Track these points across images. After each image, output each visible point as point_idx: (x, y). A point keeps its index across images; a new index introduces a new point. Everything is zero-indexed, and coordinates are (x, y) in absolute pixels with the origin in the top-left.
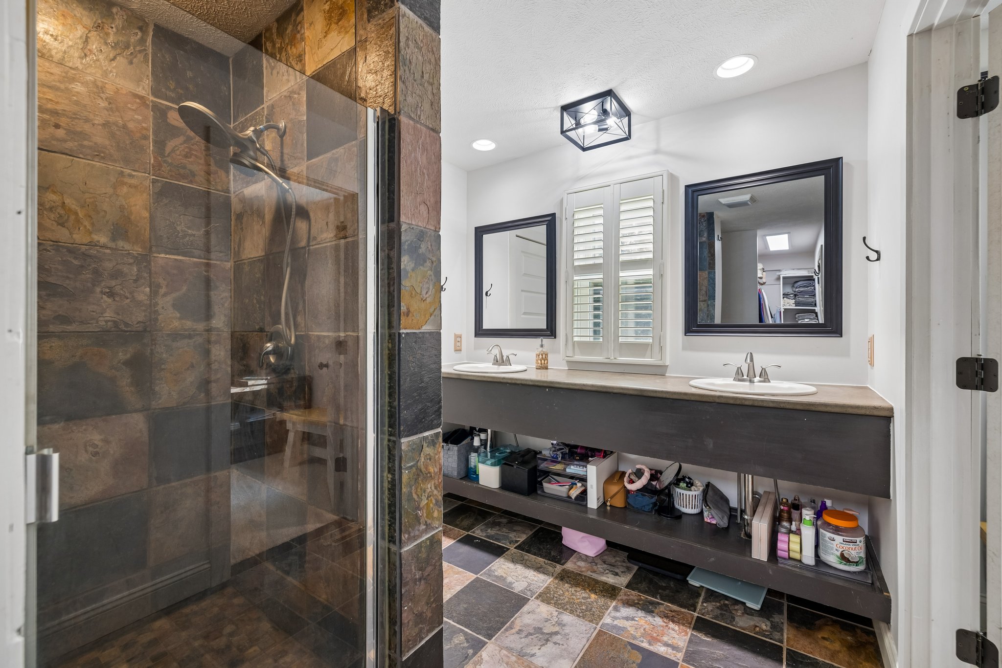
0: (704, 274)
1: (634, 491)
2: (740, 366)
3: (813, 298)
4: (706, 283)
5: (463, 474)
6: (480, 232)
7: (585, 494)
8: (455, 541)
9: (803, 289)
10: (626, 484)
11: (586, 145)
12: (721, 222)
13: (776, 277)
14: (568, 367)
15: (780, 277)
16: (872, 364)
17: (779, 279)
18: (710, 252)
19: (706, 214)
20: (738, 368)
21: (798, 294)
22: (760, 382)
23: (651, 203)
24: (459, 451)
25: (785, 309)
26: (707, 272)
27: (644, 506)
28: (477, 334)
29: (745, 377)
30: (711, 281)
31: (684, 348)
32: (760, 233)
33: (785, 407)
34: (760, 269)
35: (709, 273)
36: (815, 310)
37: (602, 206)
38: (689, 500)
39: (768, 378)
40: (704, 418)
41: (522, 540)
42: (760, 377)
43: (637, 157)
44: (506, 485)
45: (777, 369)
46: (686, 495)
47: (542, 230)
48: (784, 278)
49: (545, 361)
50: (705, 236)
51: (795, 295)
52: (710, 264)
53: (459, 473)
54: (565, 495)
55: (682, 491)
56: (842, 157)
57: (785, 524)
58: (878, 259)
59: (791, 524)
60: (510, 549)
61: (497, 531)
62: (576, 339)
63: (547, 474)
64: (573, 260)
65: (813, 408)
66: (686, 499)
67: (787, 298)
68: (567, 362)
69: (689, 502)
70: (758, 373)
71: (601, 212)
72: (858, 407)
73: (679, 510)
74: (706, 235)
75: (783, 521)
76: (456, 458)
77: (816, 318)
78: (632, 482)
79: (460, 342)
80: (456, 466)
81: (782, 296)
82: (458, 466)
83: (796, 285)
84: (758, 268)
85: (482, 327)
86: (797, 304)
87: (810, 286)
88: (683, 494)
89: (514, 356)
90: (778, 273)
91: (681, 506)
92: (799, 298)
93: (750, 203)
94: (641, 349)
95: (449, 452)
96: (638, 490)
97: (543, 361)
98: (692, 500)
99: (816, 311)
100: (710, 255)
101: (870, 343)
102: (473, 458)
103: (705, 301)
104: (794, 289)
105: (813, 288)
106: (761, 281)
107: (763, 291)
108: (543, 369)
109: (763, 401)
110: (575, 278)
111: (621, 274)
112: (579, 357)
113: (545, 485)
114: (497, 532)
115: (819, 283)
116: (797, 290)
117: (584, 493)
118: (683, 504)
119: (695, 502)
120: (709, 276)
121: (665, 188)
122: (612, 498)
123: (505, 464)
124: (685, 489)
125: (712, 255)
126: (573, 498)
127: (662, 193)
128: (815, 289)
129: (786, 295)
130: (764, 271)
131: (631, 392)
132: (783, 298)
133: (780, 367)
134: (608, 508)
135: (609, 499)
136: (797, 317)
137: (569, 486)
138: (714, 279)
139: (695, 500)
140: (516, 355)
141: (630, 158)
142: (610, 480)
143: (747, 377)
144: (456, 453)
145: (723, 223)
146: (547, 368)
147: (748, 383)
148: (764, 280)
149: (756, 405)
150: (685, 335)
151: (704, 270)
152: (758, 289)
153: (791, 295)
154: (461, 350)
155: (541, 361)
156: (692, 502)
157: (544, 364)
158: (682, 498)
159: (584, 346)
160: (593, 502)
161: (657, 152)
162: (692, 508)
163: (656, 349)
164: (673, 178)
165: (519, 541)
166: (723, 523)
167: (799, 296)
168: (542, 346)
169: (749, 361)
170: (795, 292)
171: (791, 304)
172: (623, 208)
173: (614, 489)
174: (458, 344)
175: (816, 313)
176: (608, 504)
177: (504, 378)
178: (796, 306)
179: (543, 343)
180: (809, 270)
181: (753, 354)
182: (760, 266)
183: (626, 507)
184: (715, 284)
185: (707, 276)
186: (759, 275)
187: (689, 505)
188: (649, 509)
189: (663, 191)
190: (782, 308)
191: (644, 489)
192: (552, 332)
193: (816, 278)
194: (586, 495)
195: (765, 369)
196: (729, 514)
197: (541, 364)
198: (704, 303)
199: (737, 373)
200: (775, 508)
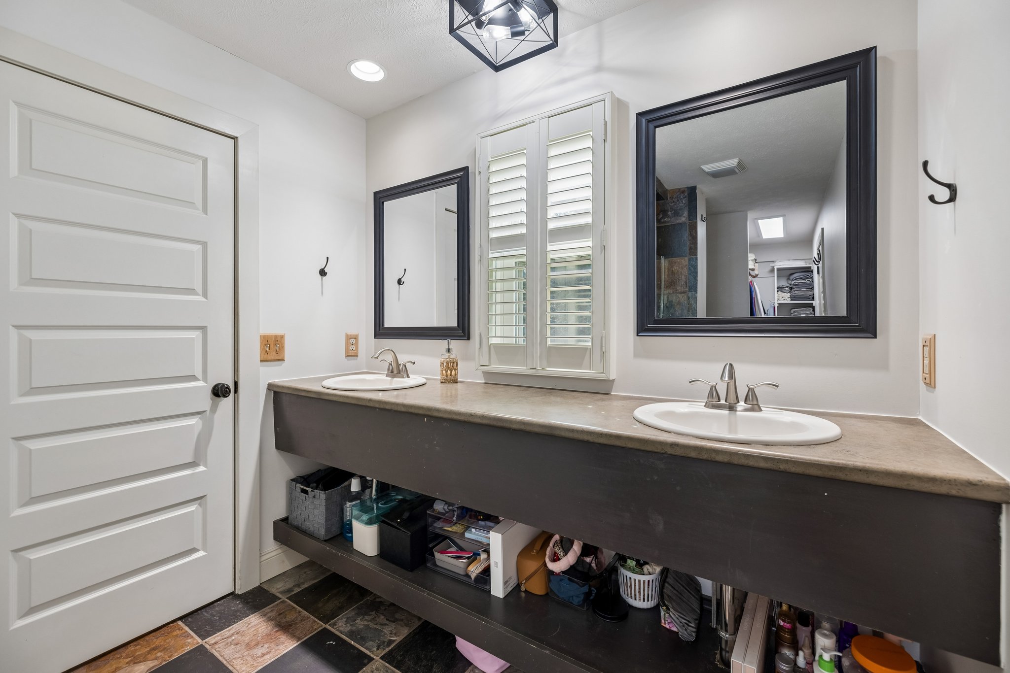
0: (683, 261)
1: (558, 574)
2: (714, 384)
3: (811, 291)
4: (685, 271)
5: (335, 530)
6: (381, 198)
7: (487, 574)
8: (299, 642)
9: (799, 282)
10: (547, 560)
11: (499, 62)
12: (706, 199)
13: (770, 268)
14: (485, 379)
15: (774, 269)
16: (931, 383)
17: (772, 270)
18: (691, 234)
19: (686, 189)
20: (712, 387)
21: (794, 287)
22: (746, 410)
23: (589, 143)
24: (327, 499)
25: (779, 304)
26: (686, 259)
27: (573, 597)
28: (377, 335)
29: (723, 402)
30: (692, 269)
31: (637, 355)
32: (751, 215)
33: (788, 470)
34: (752, 260)
35: (690, 260)
36: (812, 303)
37: (525, 151)
38: (640, 589)
39: (758, 405)
40: (648, 479)
41: (397, 639)
42: (745, 402)
43: (572, 78)
44: (385, 552)
45: (772, 389)
46: (635, 580)
47: (452, 190)
48: (778, 270)
49: (451, 372)
50: (684, 215)
51: (791, 289)
52: (690, 249)
53: (328, 530)
54: (462, 572)
55: (630, 574)
56: (876, 47)
57: (788, 652)
58: (952, 199)
59: (797, 654)
60: (373, 659)
61: (369, 621)
62: (494, 341)
63: (441, 538)
64: (488, 230)
65: (841, 476)
66: (635, 586)
67: (782, 291)
68: (484, 373)
69: (639, 592)
70: (742, 394)
71: (523, 161)
72: (933, 480)
73: (625, 602)
74: (686, 214)
75: (783, 646)
76: (323, 509)
77: (813, 312)
78: (556, 558)
79: (356, 344)
80: (324, 521)
81: (776, 291)
82: (327, 520)
83: (792, 277)
84: (749, 259)
85: (383, 325)
86: (792, 298)
87: (808, 278)
88: (630, 578)
89: (411, 364)
90: (772, 265)
91: (628, 595)
92: (795, 291)
93: (737, 171)
94: (576, 355)
95: (315, 500)
96: (563, 572)
97: (449, 371)
98: (644, 589)
99: (814, 305)
100: (690, 238)
101: (926, 349)
102: (349, 507)
103: (684, 293)
104: (790, 282)
105: (810, 280)
106: (753, 273)
107: (755, 283)
108: (449, 383)
109: (747, 456)
110: (491, 256)
111: (550, 248)
112: (497, 367)
113: (438, 555)
114: (369, 623)
115: (818, 273)
116: (793, 282)
117: (487, 571)
118: (631, 594)
119: (648, 591)
120: (689, 263)
121: (608, 119)
122: (527, 579)
123: (383, 522)
124: (634, 571)
125: (694, 238)
126: (473, 578)
127: (603, 126)
128: (813, 282)
129: (780, 289)
130: (756, 263)
131: (537, 430)
132: (778, 292)
133: (777, 386)
134: (523, 595)
135: (524, 582)
136: (792, 312)
137: (468, 558)
138: (696, 267)
139: (648, 587)
140: (414, 363)
141: (563, 81)
142: (525, 553)
143: (726, 401)
144: (323, 503)
145: (709, 203)
146: (455, 381)
147: (726, 412)
148: (756, 272)
149: (736, 462)
150: (637, 335)
151: (682, 256)
152: (749, 281)
153: (786, 289)
154: (357, 356)
155: (447, 372)
156: (644, 591)
157: (451, 375)
158: (629, 584)
159: (505, 352)
160: (498, 589)
161: (599, 69)
162: (644, 601)
163: (597, 355)
164: (620, 105)
165: (394, 641)
166: (688, 634)
167: (795, 289)
168: (448, 350)
169: (727, 379)
170: (791, 285)
171: (786, 298)
172: (553, 152)
173: (532, 566)
174: (353, 348)
175: (813, 308)
176: (523, 588)
177: (370, 400)
178: (791, 300)
179: (451, 347)
180: (806, 260)
181: (735, 366)
182: (751, 257)
183: (547, 594)
184: (697, 273)
185: (687, 263)
186: (751, 265)
187: (640, 595)
188: (578, 603)
189: (606, 124)
190: (776, 302)
191: (572, 571)
192: (464, 332)
193: (815, 268)
194: (489, 575)
195: (753, 390)
196: (698, 611)
197: (447, 376)
198: (683, 295)
199: (710, 395)
200: (770, 621)
